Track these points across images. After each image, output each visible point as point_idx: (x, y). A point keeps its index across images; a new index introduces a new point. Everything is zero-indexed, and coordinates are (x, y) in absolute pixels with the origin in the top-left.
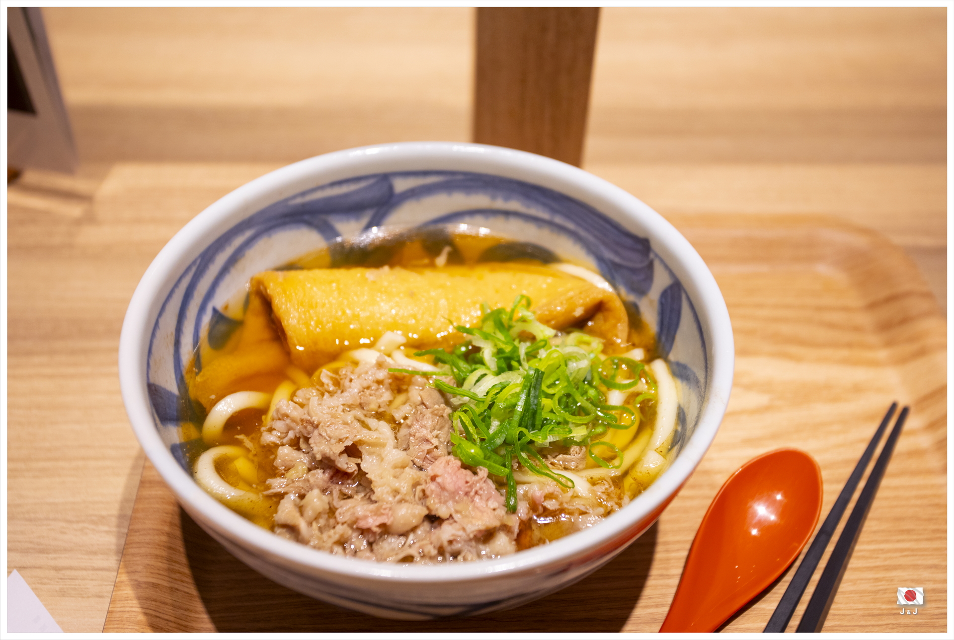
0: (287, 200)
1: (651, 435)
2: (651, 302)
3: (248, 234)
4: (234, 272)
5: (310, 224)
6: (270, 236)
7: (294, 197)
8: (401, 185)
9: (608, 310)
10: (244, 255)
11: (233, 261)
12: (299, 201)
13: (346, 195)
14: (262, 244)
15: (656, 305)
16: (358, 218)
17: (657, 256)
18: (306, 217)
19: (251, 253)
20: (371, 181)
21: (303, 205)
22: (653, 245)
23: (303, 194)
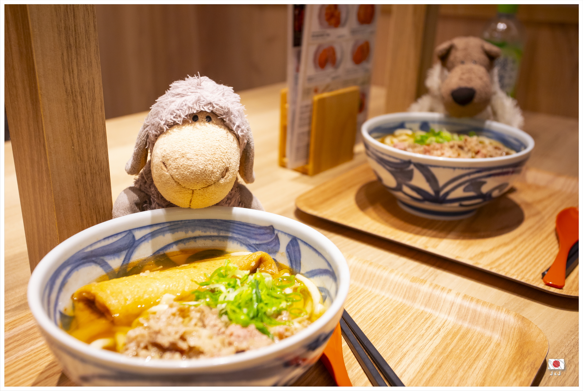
0: (83, 249)
1: (312, 300)
2: (282, 254)
3: (68, 269)
4: (64, 290)
5: (95, 262)
6: (78, 270)
7: (87, 247)
8: (138, 235)
9: (265, 261)
10: (67, 282)
11: (63, 284)
12: (89, 249)
13: (112, 244)
14: (75, 275)
15: (285, 254)
16: (119, 257)
17: (279, 231)
18: (94, 259)
19: (71, 280)
20: (123, 235)
21: (92, 251)
22: (275, 227)
23: (91, 245)
